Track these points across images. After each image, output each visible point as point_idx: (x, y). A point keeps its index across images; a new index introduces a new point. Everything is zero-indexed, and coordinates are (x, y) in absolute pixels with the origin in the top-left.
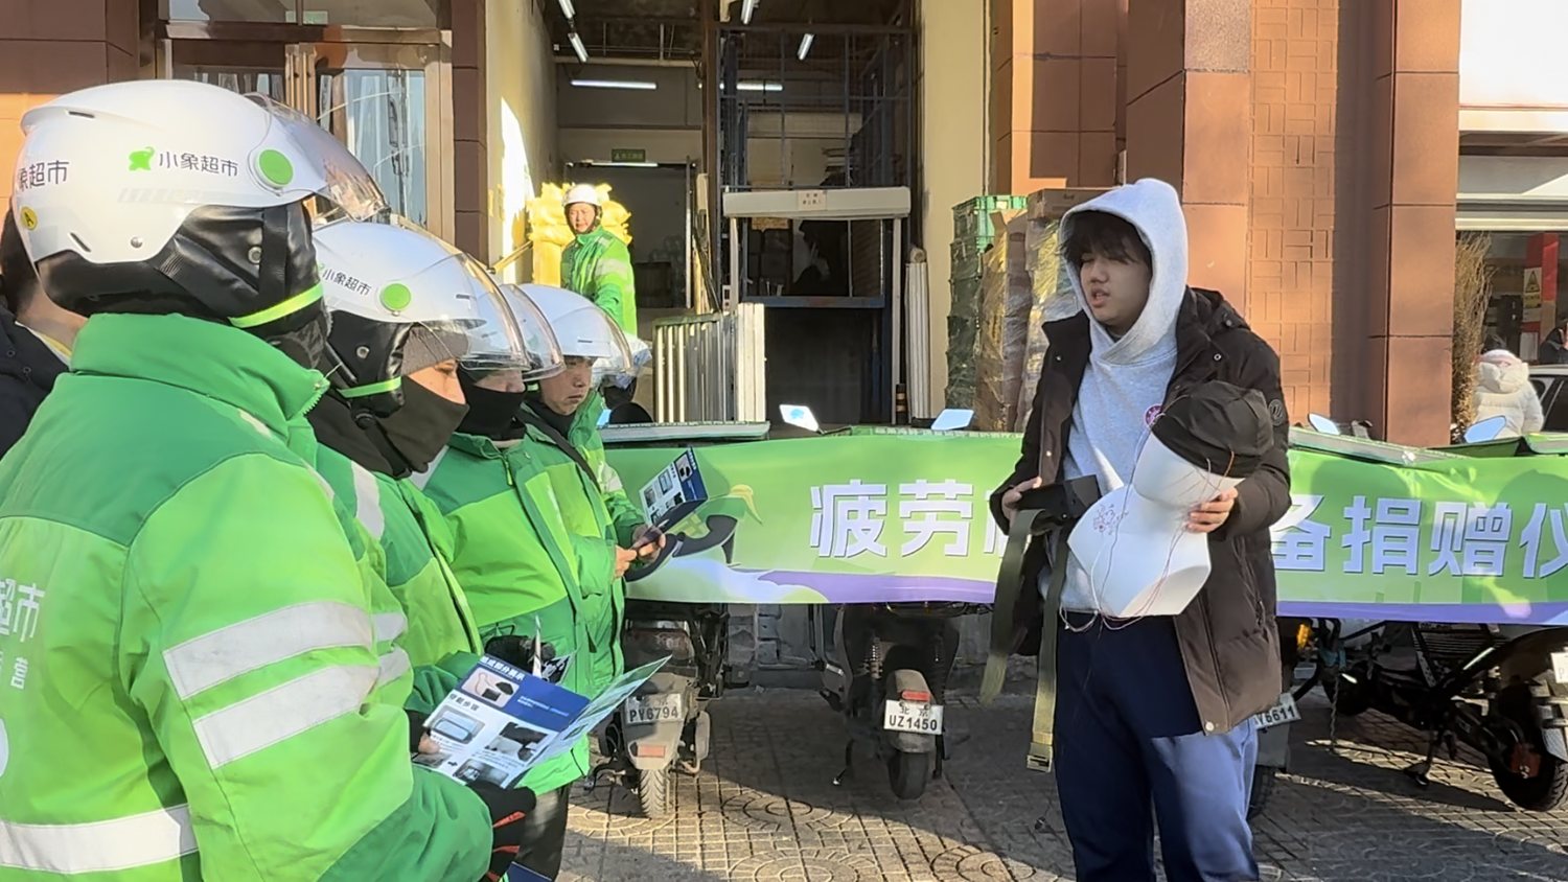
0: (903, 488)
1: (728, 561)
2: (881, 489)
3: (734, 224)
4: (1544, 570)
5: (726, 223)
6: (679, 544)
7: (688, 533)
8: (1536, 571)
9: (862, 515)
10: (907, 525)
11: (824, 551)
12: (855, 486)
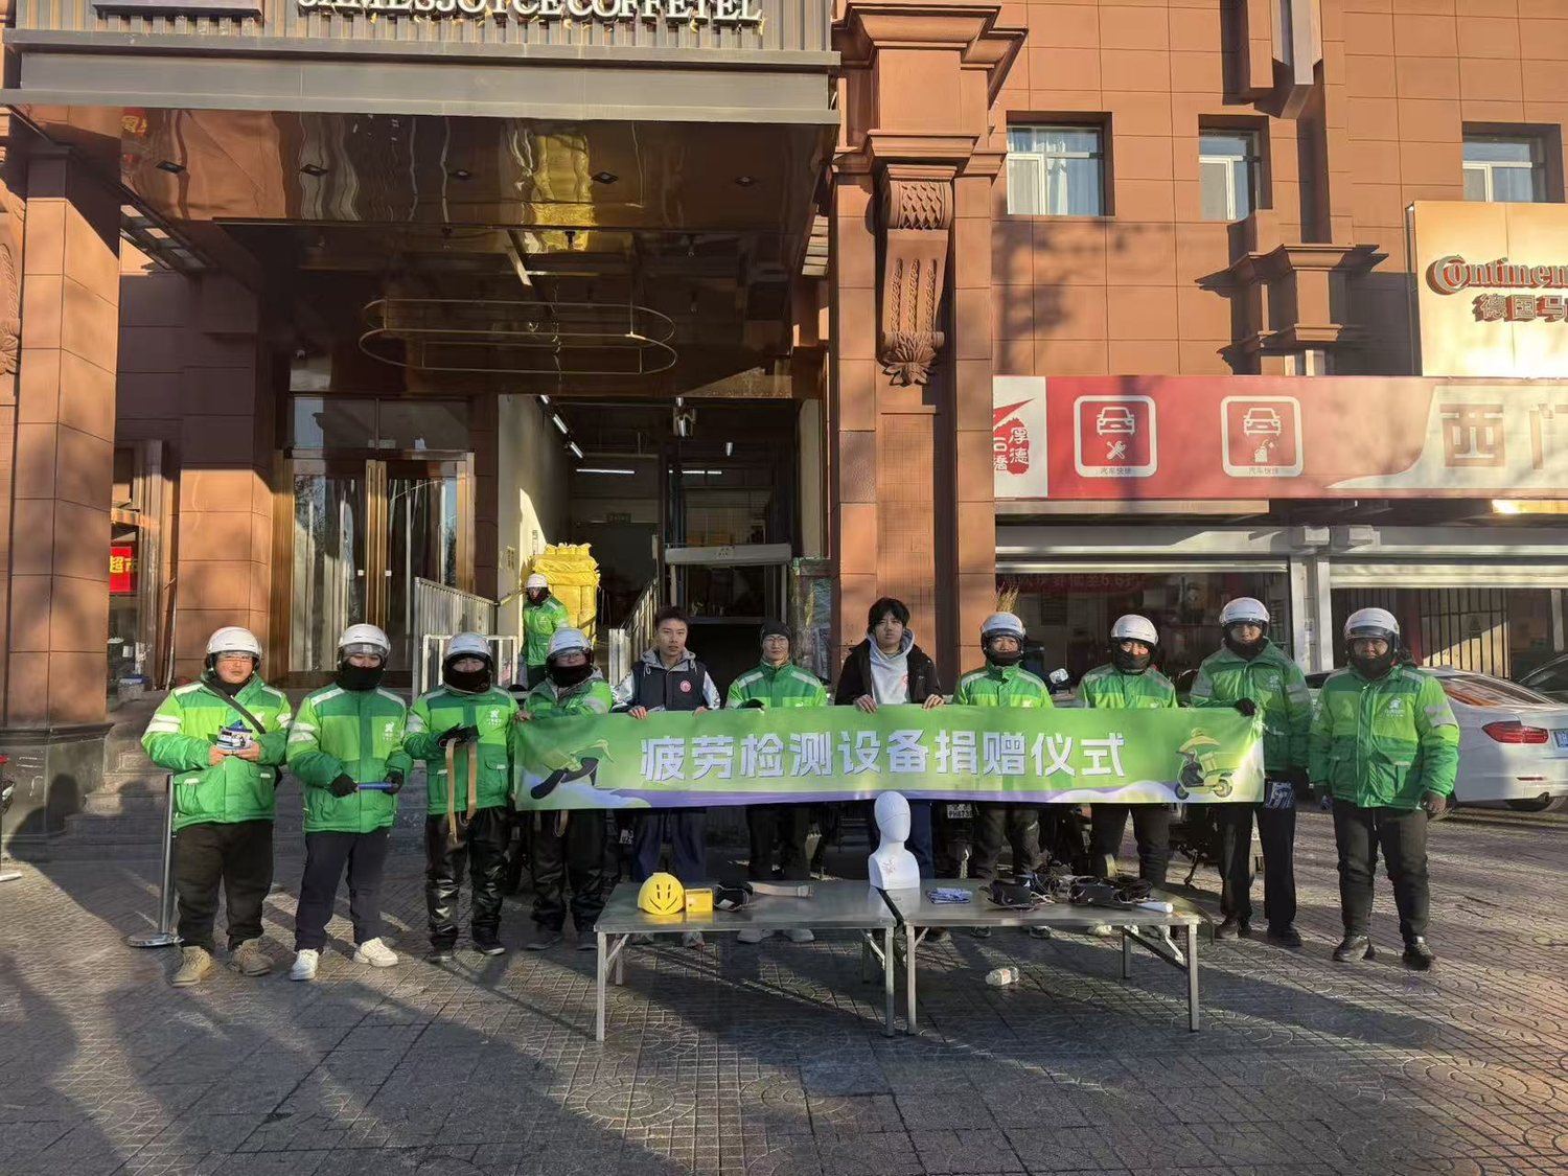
0: (695, 740)
1: (593, 784)
2: (681, 741)
3: (673, 570)
4: (1047, 772)
5: (668, 567)
6: (565, 775)
7: (570, 768)
8: (1043, 771)
9: (671, 756)
10: (697, 762)
11: (649, 777)
12: (667, 740)
